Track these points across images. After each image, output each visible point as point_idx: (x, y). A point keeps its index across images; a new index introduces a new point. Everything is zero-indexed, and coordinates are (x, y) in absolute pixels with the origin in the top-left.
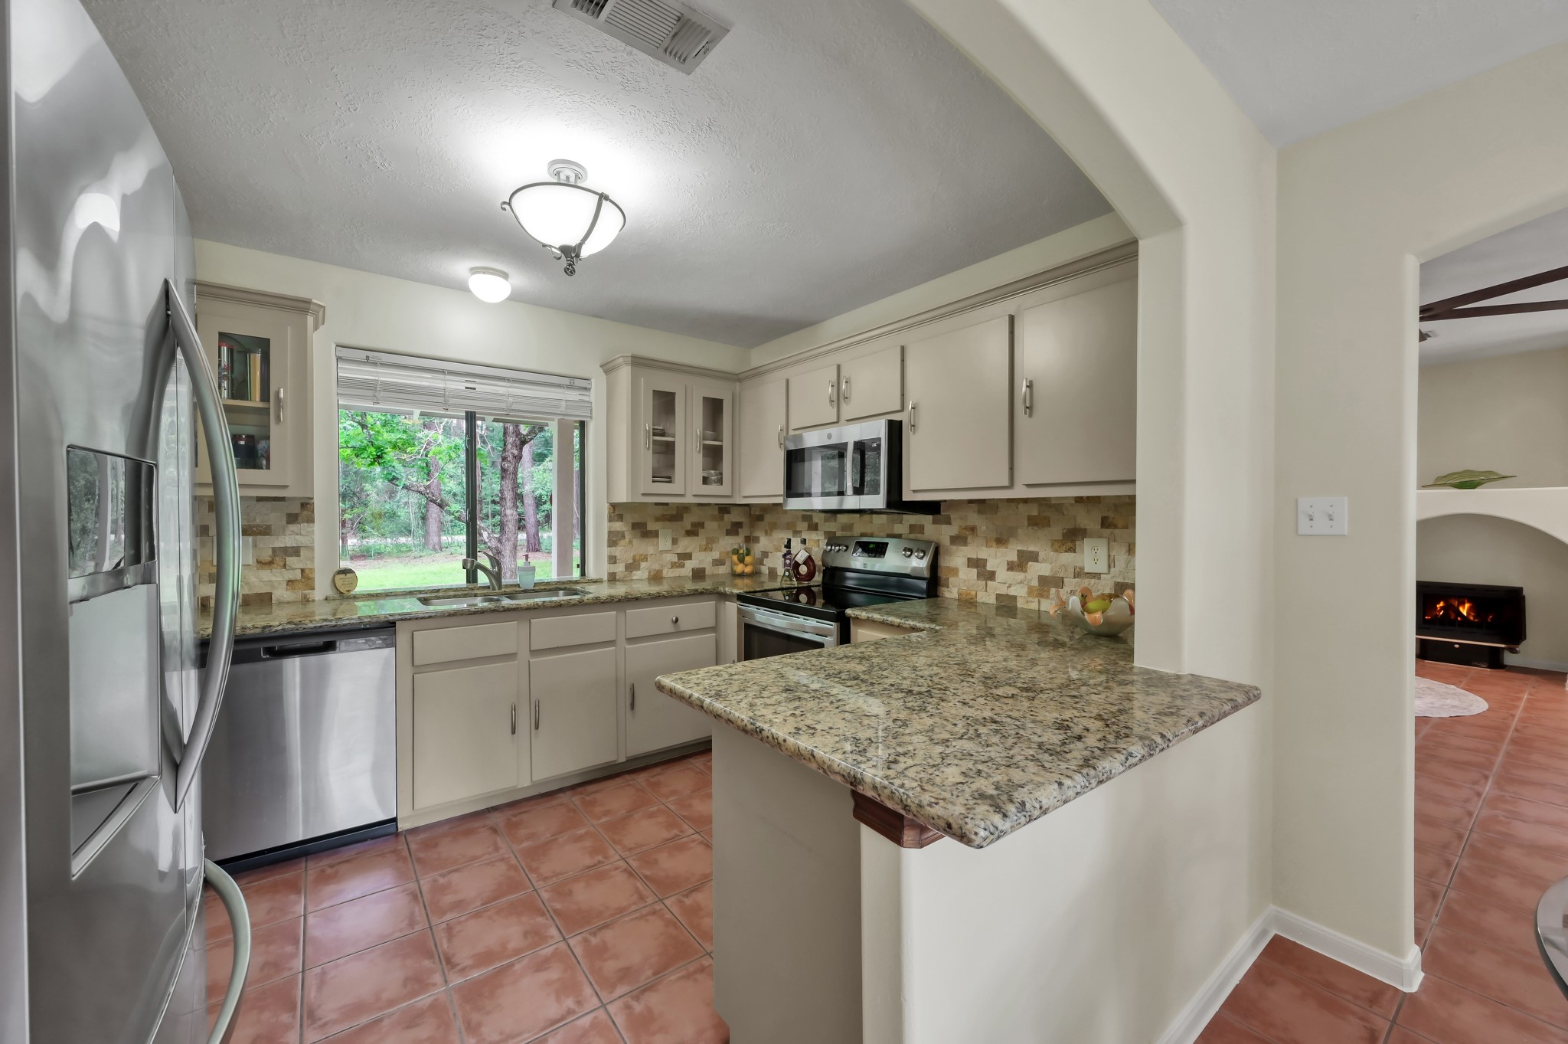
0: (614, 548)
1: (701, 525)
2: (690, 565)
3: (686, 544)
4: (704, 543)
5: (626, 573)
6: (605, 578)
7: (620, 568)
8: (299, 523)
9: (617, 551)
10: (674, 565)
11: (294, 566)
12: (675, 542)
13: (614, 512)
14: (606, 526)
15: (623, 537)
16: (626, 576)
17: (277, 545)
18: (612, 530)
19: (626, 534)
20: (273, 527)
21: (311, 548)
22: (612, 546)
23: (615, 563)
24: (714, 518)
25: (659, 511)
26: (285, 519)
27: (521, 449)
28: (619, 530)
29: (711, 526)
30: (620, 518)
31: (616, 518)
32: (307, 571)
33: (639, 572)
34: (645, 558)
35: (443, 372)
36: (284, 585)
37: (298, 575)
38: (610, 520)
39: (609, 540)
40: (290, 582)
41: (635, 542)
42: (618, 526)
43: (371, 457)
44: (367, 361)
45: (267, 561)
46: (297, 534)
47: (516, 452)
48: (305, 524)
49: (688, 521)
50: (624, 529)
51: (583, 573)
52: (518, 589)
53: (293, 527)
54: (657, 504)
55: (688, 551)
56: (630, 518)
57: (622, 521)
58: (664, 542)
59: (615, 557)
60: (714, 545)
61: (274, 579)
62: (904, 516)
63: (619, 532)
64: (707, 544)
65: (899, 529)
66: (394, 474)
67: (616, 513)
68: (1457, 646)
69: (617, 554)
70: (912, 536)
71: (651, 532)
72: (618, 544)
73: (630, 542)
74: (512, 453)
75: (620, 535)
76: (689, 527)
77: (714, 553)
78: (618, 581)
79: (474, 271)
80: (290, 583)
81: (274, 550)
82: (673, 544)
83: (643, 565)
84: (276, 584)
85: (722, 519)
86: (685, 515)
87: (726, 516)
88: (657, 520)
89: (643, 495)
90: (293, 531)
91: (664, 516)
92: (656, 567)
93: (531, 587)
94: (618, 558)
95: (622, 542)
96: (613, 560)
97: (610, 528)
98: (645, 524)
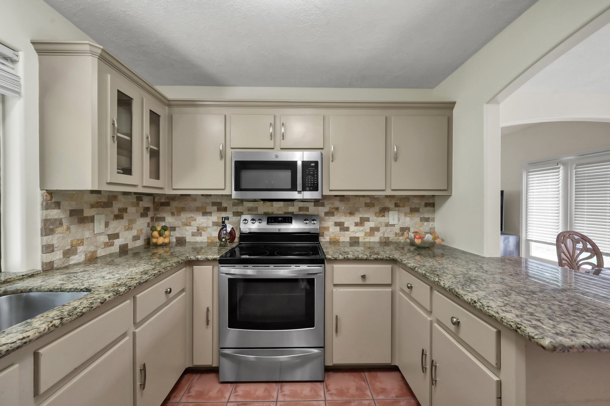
0: (51, 236)
1: (125, 210)
2: (118, 242)
3: (116, 226)
4: (127, 224)
5: (64, 259)
6: (40, 269)
7: (57, 257)
9: (54, 239)
10: (106, 245)
12: (107, 225)
13: (51, 200)
14: (38, 215)
15: (61, 224)
16: (63, 263)
18: (49, 217)
19: (64, 221)
22: (48, 235)
23: (53, 251)
24: (133, 205)
25: (94, 198)
28: (56, 217)
29: (132, 210)
30: (58, 205)
31: (53, 206)
33: (76, 257)
34: (81, 242)
38: (46, 206)
39: (45, 229)
41: (73, 228)
42: (55, 213)
49: (117, 206)
50: (62, 216)
55: (116, 232)
56: (67, 205)
57: (59, 208)
58: (99, 226)
59: (53, 245)
60: (133, 225)
63: (56, 220)
64: (129, 224)
67: (53, 200)
69: (53, 242)
71: (87, 218)
72: (55, 232)
73: (68, 229)
75: (58, 222)
76: (116, 212)
77: (133, 231)
78: (56, 269)
82: (105, 227)
83: (80, 249)
85: (138, 205)
86: (114, 202)
87: (141, 203)
88: (92, 206)
89: (108, 184)
91: (98, 203)
92: (92, 249)
94: (56, 245)
95: (60, 230)
96: (48, 249)
97: (44, 215)
98: (82, 211)
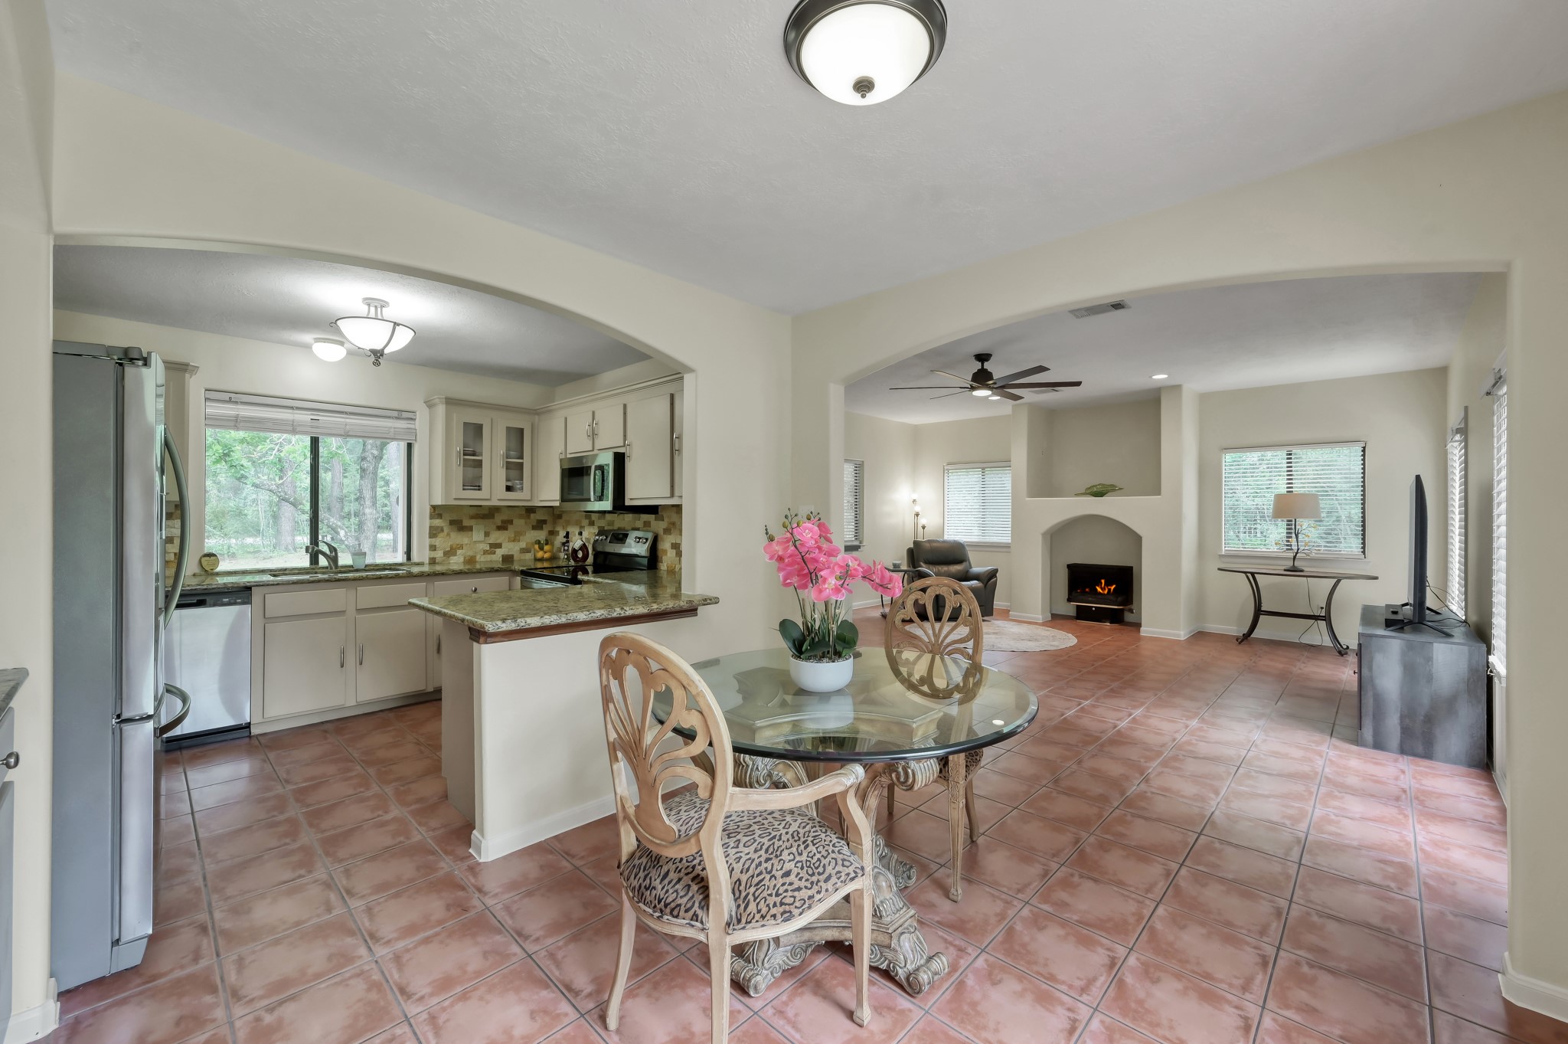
0: (434, 539)
1: (511, 522)
2: (500, 552)
3: (496, 536)
4: (513, 536)
5: (445, 557)
6: (427, 561)
7: (439, 554)
8: (173, 519)
9: (437, 542)
10: (485, 552)
11: (169, 551)
12: (487, 534)
14: (427, 522)
15: (442, 531)
16: (444, 559)
18: (433, 525)
19: (445, 528)
22: (432, 538)
23: (435, 550)
24: (521, 517)
25: (473, 511)
28: (438, 525)
29: (519, 523)
30: (440, 516)
31: (436, 516)
33: (456, 557)
34: (461, 547)
35: (292, 408)
37: (172, 557)
38: (431, 517)
39: (430, 533)
40: (166, 562)
41: (453, 535)
42: (438, 522)
43: (217, 455)
44: (230, 401)
46: (172, 527)
49: (498, 519)
50: (443, 525)
51: (409, 558)
52: (351, 569)
54: (471, 506)
55: (498, 542)
56: (448, 517)
57: (441, 519)
58: (477, 535)
59: (435, 546)
60: (521, 538)
62: (626, 515)
63: (438, 527)
64: (515, 536)
65: (639, 524)
66: (242, 472)
67: (436, 512)
68: (1094, 609)
69: (437, 544)
70: (645, 529)
71: (466, 527)
72: (437, 536)
73: (448, 534)
75: (440, 529)
76: (499, 524)
77: (521, 543)
78: (438, 563)
79: (317, 340)
82: (485, 536)
83: (459, 552)
85: (529, 517)
86: (496, 515)
87: (532, 515)
88: (472, 517)
89: (455, 499)
91: (477, 514)
92: (470, 553)
93: (363, 567)
94: (438, 546)
95: (441, 535)
96: (433, 548)
97: (430, 523)
98: (461, 521)
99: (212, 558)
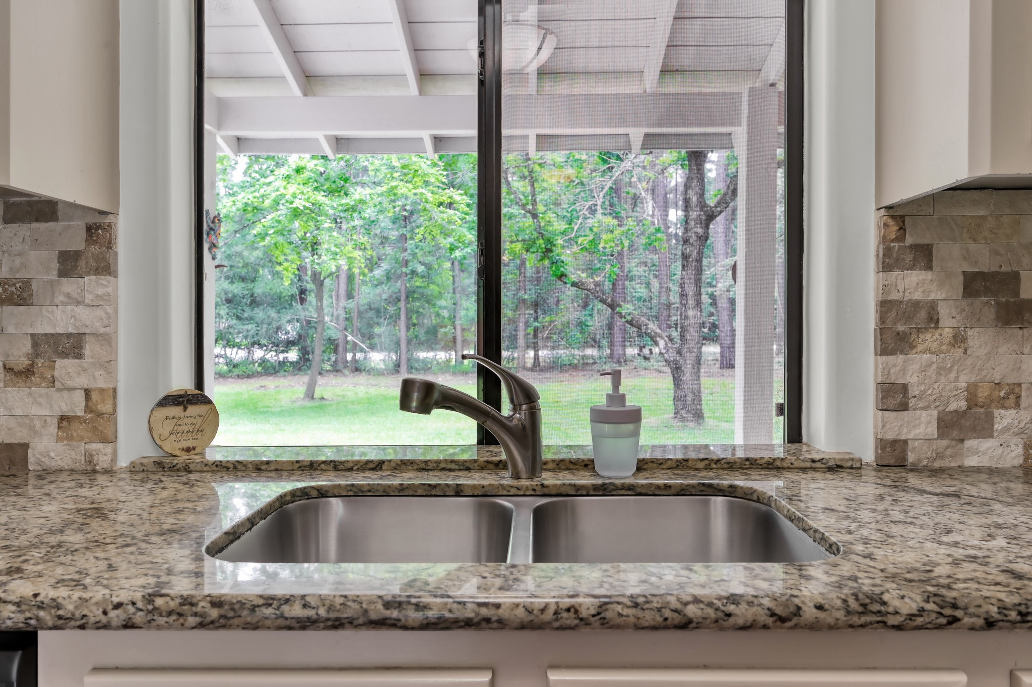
0: (900, 358)
5: (944, 443)
6: (869, 455)
7: (918, 429)
8: (81, 277)
9: (910, 370)
11: (70, 383)
13: (901, 238)
14: (869, 287)
15: (933, 320)
16: (940, 455)
17: (40, 330)
18: (895, 296)
19: (944, 311)
20: (34, 286)
21: (107, 339)
22: (892, 353)
23: (903, 407)
26: (55, 265)
27: (707, 227)
28: (917, 296)
30: (923, 256)
31: (908, 258)
32: (94, 396)
33: (987, 445)
34: (1010, 395)
36: (53, 428)
37: (76, 405)
39: (881, 331)
40: (64, 420)
41: (979, 339)
42: (912, 284)
45: (21, 367)
46: (78, 303)
47: (700, 230)
48: (93, 277)
50: (935, 295)
51: (794, 434)
53: (69, 286)
56: (957, 257)
57: (929, 267)
59: (905, 388)
61: (35, 411)
63: (916, 305)
67: (909, 240)
69: (912, 379)
72: (913, 347)
73: (959, 339)
74: (696, 233)
75: (923, 314)
78: (914, 469)
80: (65, 423)
81: (37, 340)
83: (1004, 418)
84: (38, 424)
90: (68, 296)
93: (626, 475)
94: (914, 391)
95: (929, 339)
96: (894, 396)
97: (886, 289)
98: (1013, 279)
99: (193, 410)
